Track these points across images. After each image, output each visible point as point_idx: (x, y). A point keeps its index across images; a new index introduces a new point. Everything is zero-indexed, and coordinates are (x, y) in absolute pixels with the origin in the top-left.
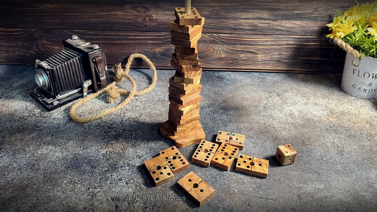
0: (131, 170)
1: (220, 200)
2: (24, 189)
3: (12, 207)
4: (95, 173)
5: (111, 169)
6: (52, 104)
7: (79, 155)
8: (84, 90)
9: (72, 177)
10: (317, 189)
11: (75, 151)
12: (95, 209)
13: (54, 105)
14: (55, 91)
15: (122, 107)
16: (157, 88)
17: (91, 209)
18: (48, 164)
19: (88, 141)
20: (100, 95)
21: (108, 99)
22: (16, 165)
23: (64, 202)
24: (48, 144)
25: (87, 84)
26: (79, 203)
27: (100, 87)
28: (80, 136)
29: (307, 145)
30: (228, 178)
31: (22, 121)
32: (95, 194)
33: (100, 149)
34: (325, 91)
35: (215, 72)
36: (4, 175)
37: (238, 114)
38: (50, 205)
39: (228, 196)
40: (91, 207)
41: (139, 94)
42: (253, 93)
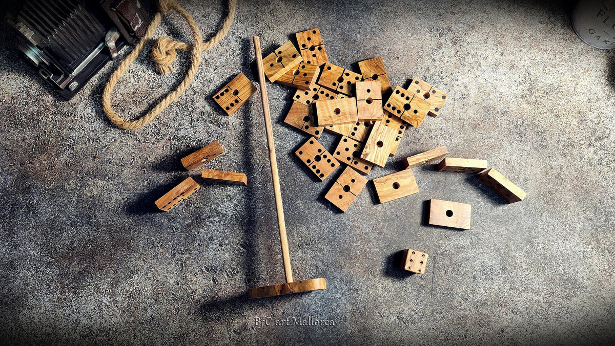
0: (222, 223)
2: (93, 258)
3: (89, 285)
4: (176, 229)
5: (195, 221)
6: (67, 87)
8: (111, 50)
9: (148, 237)
11: (137, 189)
12: (189, 283)
13: (72, 89)
16: (240, 25)
17: (185, 284)
18: (107, 214)
19: (151, 168)
22: (65, 219)
23: (150, 275)
24: (95, 176)
26: (167, 275)
28: (135, 158)
30: (350, 232)
31: (34, 127)
32: (185, 262)
36: (56, 235)
38: (134, 280)
39: (348, 261)
41: (207, 47)
42: (412, 34)
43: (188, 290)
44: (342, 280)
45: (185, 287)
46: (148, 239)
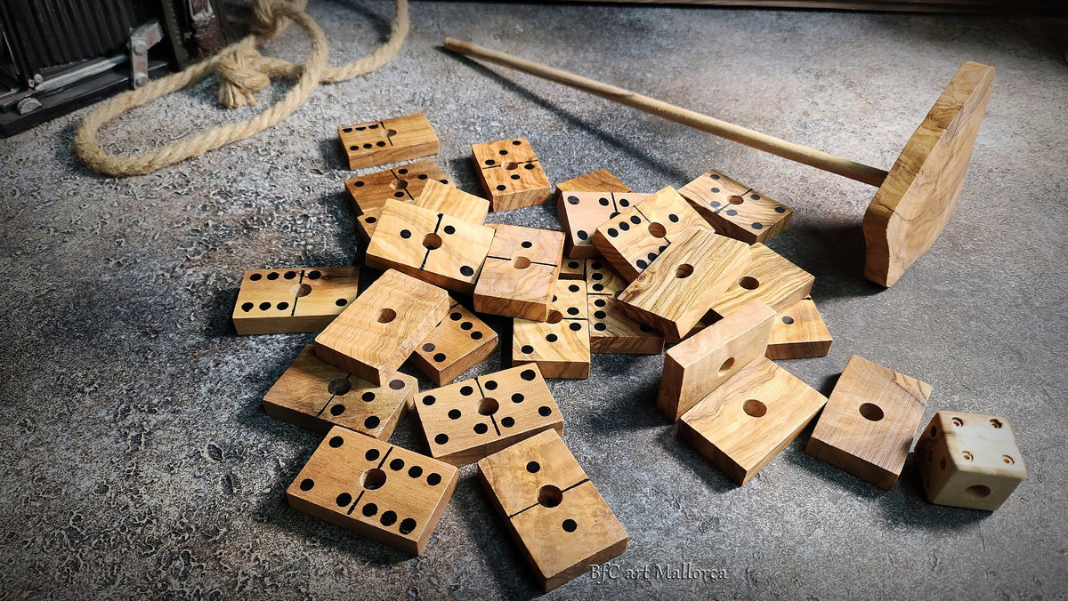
1: (643, 457)
4: (154, 356)
5: (217, 340)
6: (14, 108)
7: (98, 290)
8: (136, 60)
9: (64, 370)
10: (1021, 411)
11: (85, 274)
12: (142, 490)
13: (23, 111)
14: (21, 58)
15: (273, 122)
17: (127, 490)
19: (138, 238)
20: (196, 81)
21: (226, 93)
23: (24, 463)
25: (143, 39)
26: (80, 466)
27: (196, 51)
28: (108, 222)
29: (967, 252)
32: (149, 433)
33: (182, 266)
34: (1014, 72)
35: (616, 10)
37: (705, 146)
40: (126, 484)
41: (337, 76)
42: (758, 75)
43: (132, 509)
44: (658, 491)
45: (124, 499)
46: (62, 374)
